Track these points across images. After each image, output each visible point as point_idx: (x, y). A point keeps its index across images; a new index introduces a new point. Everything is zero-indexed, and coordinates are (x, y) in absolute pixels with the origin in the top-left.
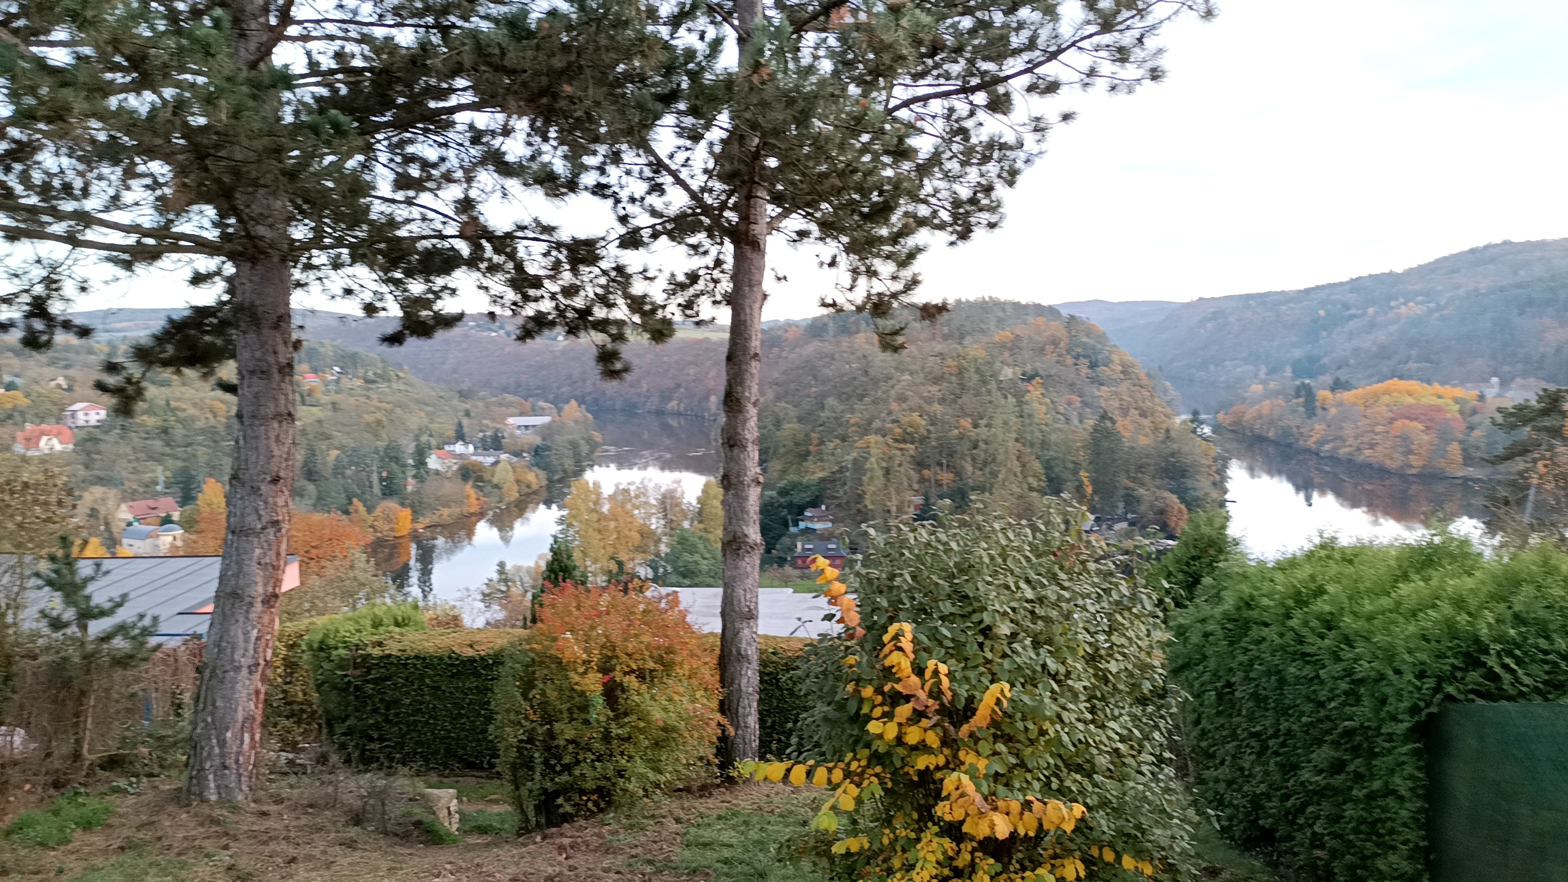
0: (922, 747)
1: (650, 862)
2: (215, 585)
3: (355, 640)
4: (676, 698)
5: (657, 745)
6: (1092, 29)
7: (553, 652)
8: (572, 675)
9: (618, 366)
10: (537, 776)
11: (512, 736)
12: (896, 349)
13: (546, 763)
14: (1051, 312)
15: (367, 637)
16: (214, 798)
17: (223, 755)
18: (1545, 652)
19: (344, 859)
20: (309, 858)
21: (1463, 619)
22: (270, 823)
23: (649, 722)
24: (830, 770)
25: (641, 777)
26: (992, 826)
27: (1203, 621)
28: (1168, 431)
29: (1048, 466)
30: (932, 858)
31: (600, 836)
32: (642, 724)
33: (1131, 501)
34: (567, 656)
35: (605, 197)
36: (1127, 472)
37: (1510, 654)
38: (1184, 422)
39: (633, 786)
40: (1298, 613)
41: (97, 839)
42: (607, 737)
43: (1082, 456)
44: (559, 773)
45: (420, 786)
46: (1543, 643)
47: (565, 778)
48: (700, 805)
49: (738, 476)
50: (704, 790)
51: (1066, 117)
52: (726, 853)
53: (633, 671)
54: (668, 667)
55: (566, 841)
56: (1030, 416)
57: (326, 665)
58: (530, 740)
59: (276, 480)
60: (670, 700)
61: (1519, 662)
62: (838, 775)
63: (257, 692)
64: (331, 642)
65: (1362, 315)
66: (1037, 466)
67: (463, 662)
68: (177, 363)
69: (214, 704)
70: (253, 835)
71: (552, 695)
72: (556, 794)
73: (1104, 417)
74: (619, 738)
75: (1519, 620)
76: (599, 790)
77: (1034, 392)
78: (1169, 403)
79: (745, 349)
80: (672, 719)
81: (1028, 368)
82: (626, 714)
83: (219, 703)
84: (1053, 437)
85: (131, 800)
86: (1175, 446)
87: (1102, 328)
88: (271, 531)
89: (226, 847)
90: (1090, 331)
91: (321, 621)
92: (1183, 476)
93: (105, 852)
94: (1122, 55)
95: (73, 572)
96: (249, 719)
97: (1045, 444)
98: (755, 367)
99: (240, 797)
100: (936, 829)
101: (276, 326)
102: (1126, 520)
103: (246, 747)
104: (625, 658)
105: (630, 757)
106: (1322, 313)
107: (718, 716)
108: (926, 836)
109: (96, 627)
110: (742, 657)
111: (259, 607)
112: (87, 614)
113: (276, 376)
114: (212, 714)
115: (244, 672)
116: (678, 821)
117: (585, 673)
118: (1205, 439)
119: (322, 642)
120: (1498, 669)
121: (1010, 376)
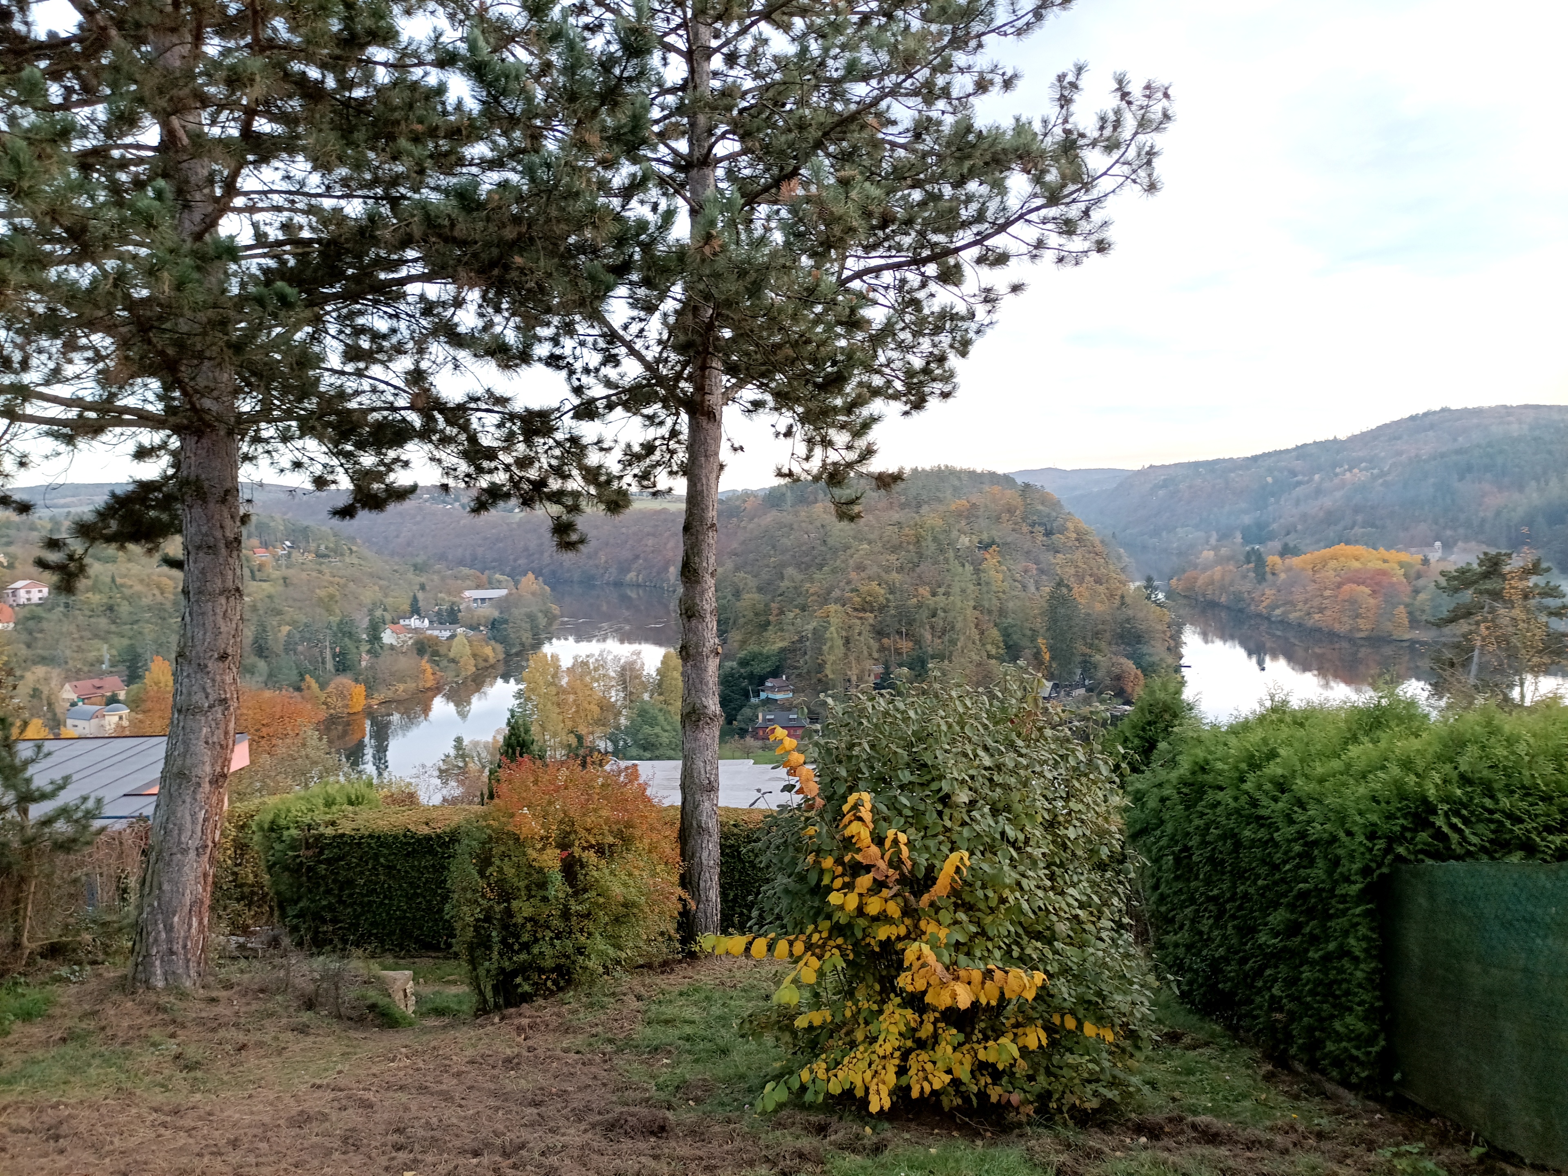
0: (882, 918)
1: (610, 1041)
2: (161, 765)
3: (307, 820)
4: (636, 873)
5: (617, 920)
6: (1039, 202)
7: (510, 828)
8: (530, 851)
9: (574, 537)
10: (495, 955)
11: (469, 915)
12: (852, 519)
13: (503, 941)
14: (1007, 480)
15: (320, 816)
16: (160, 984)
17: (170, 941)
18: (1491, 812)
19: (296, 1045)
20: (260, 1044)
21: (1411, 779)
22: (220, 1009)
23: (608, 898)
24: (791, 943)
25: (601, 954)
26: (954, 996)
27: (1160, 785)
28: (1122, 597)
29: (1006, 634)
30: (894, 1029)
31: (559, 1015)
32: (601, 900)
33: (1088, 667)
34: (524, 833)
35: (559, 368)
36: (1084, 638)
37: (1457, 814)
38: (1138, 588)
39: (593, 963)
40: (1251, 777)
41: (37, 1030)
42: (566, 914)
43: (1040, 624)
44: (518, 952)
45: (375, 967)
46: (1488, 803)
47: (523, 956)
48: (662, 981)
49: (697, 646)
50: (666, 966)
51: (1016, 288)
52: (688, 1030)
53: (592, 846)
54: (627, 841)
55: (525, 1021)
56: (988, 583)
57: (277, 846)
58: (488, 919)
59: (223, 657)
60: (630, 875)
61: (1466, 821)
62: (799, 948)
63: (205, 875)
64: (283, 822)
65: (1308, 482)
66: (995, 633)
67: (419, 840)
68: (120, 539)
69: (160, 889)
70: (201, 1022)
71: (510, 872)
72: (514, 973)
73: (1060, 584)
74: (578, 914)
75: (1465, 780)
76: (558, 968)
77: (991, 560)
78: (1123, 570)
79: (702, 520)
80: (633, 894)
81: (985, 537)
82: (585, 890)
83: (166, 887)
84: (1011, 605)
85: (73, 989)
86: (1130, 613)
87: (1056, 496)
88: (219, 709)
89: (173, 1036)
90: (1045, 499)
91: (271, 801)
92: (1139, 642)
93: (46, 1044)
94: (1068, 228)
95: (12, 755)
96: (197, 902)
97: (1002, 612)
98: (712, 538)
99: (188, 984)
100: (898, 1000)
101: (224, 501)
102: (1084, 686)
103: (193, 931)
104: (583, 833)
105: (590, 934)
106: (1269, 480)
107: (679, 891)
108: (889, 1008)
109: (37, 811)
110: (702, 830)
111: (206, 787)
112: (26, 798)
113: (224, 551)
114: (159, 899)
115: (192, 854)
116: (639, 998)
117: (543, 848)
118: (1159, 605)
119: (273, 822)
120: (1445, 829)
121: (967, 544)
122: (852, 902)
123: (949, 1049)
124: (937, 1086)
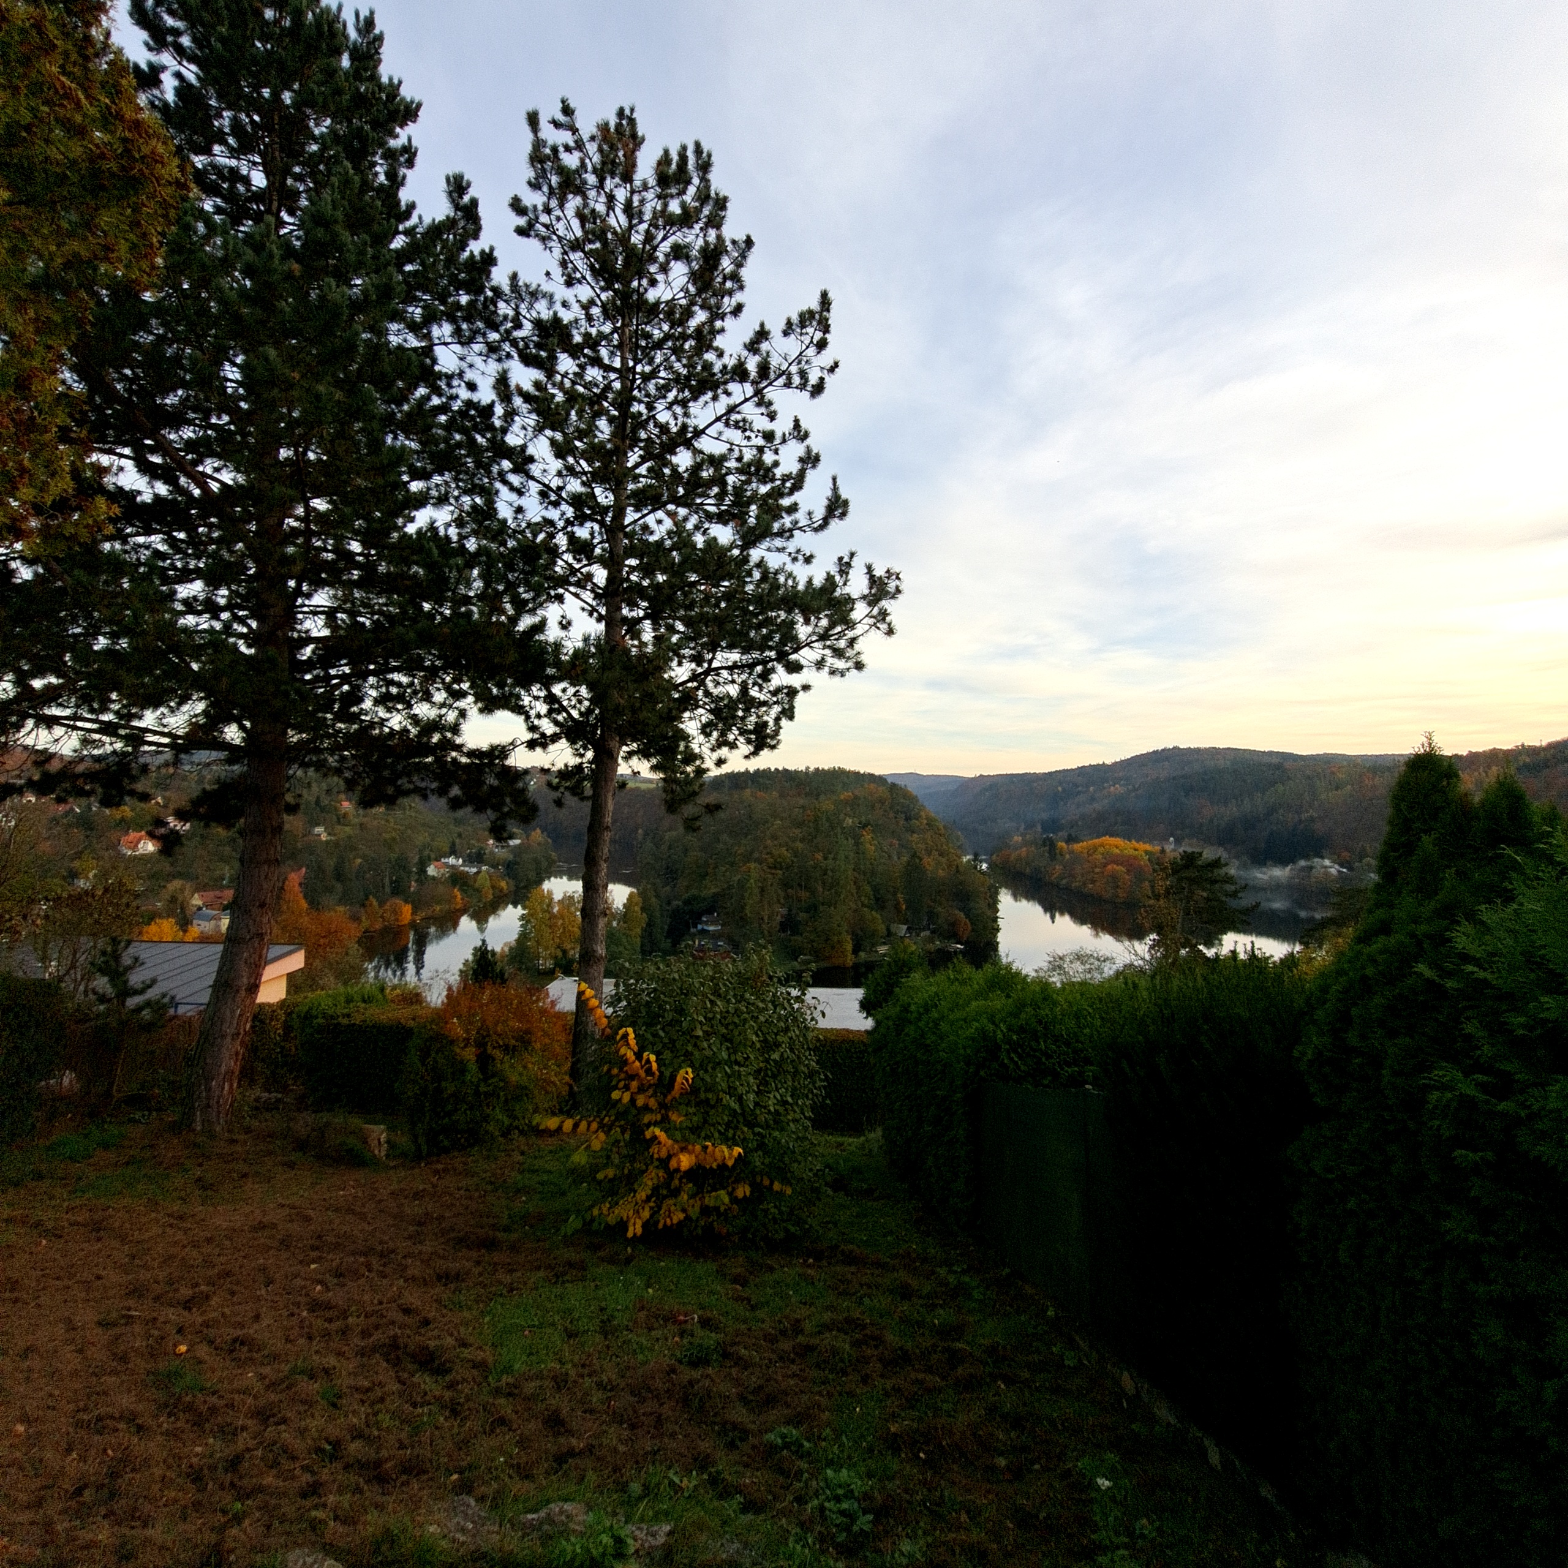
0: (646, 1108)
1: (491, 1183)
2: (214, 975)
3: (331, 1012)
4: (530, 1066)
5: (513, 1099)
6: (814, 638)
8: (456, 1048)
9: (505, 835)
10: (427, 1119)
11: (411, 1091)
13: (433, 1110)
14: (881, 780)
15: (339, 1011)
16: (198, 1128)
17: (208, 1098)
18: (1035, 1051)
19: (282, 1175)
20: (257, 1174)
21: (991, 1028)
22: (236, 1148)
23: (508, 1083)
24: (589, 1123)
25: (500, 1122)
26: (679, 1162)
27: (887, 1018)
28: (957, 867)
29: (875, 889)
30: (650, 1183)
31: (465, 1163)
32: (502, 1084)
33: (932, 916)
34: (454, 1038)
36: (930, 895)
37: (1015, 1051)
38: (969, 861)
39: (492, 1128)
41: (111, 1156)
42: (477, 1093)
43: (899, 883)
44: (442, 1118)
45: (355, 1121)
46: (1033, 1044)
47: (446, 1121)
49: (592, 909)
51: (806, 688)
52: (545, 1177)
53: (499, 1047)
54: (526, 1044)
55: (440, 1167)
56: (864, 853)
58: (423, 1094)
59: (262, 905)
60: (525, 1067)
61: (1019, 1056)
62: (594, 1126)
63: (237, 1053)
64: (314, 1013)
65: (1086, 792)
66: (867, 889)
69: (205, 1061)
70: (221, 1156)
71: (442, 1062)
72: (440, 1132)
73: (914, 855)
74: (486, 1093)
76: (469, 1131)
77: (867, 836)
78: (959, 847)
80: (525, 1081)
81: (863, 819)
82: (493, 1076)
83: (209, 1061)
84: (880, 869)
85: (142, 1127)
87: (914, 793)
88: (256, 941)
90: (906, 795)
92: (968, 900)
93: (115, 1165)
94: (839, 653)
95: (118, 963)
96: (230, 1073)
97: (873, 874)
98: (607, 836)
99: (218, 1129)
102: (929, 929)
103: (225, 1092)
104: (494, 1037)
105: (492, 1109)
107: (567, 1078)
109: (132, 1002)
110: (585, 1036)
111: (243, 993)
112: (126, 992)
114: (203, 1069)
115: (229, 1039)
116: (523, 1153)
118: (982, 873)
120: (1007, 1061)
121: (851, 824)
122: (627, 1097)
123: (686, 1197)
124: (675, 1221)
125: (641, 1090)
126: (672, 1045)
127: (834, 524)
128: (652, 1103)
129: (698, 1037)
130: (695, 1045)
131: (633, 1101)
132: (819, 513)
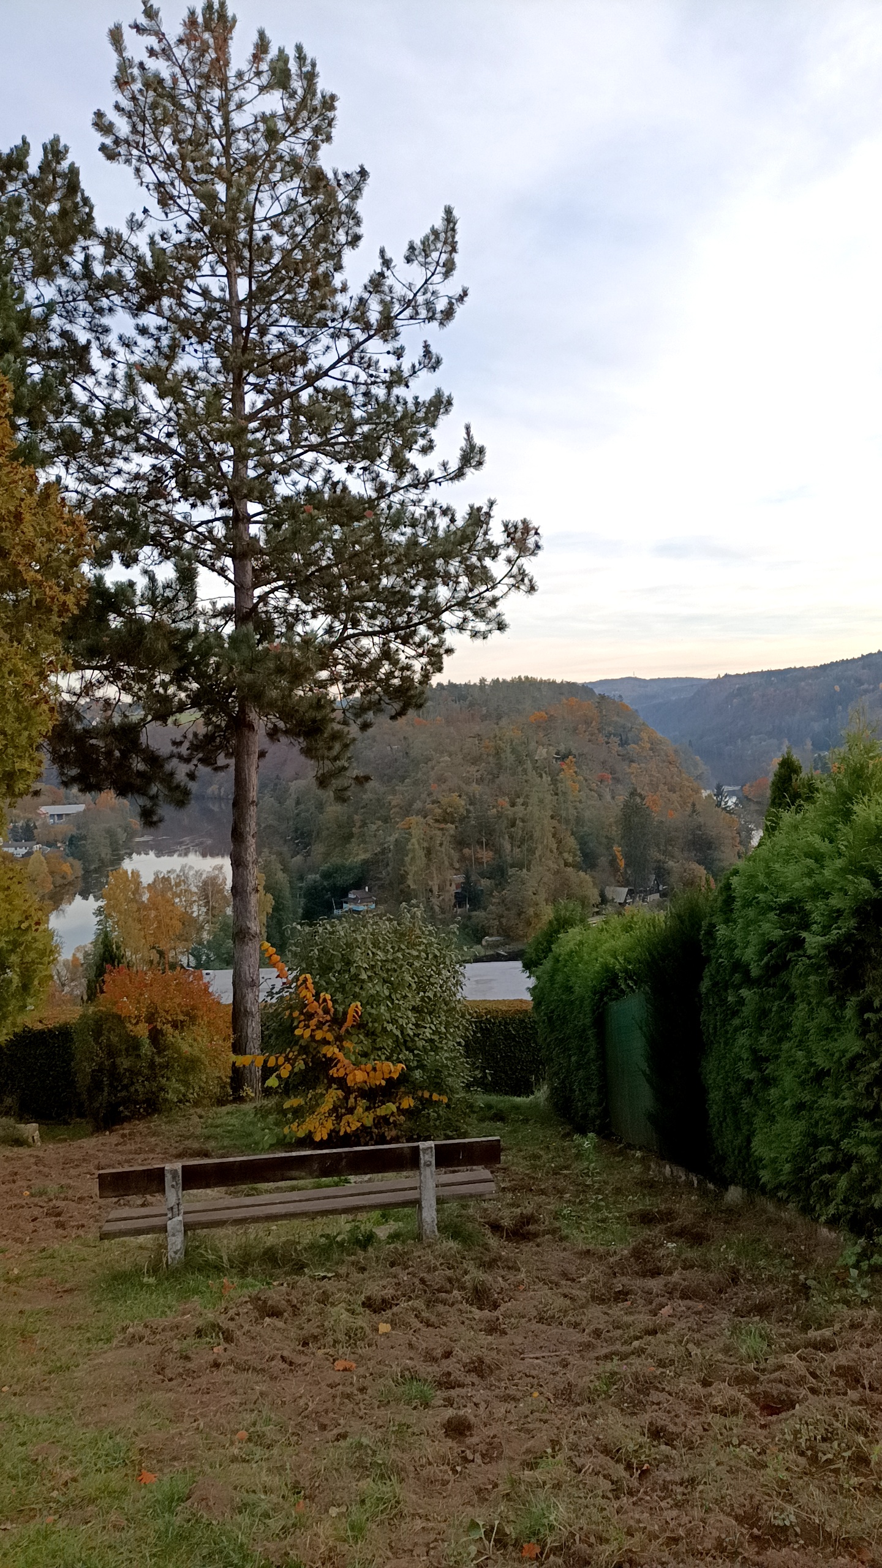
0: (324, 1042)
4: (199, 1039)
5: (186, 1071)
7: (115, 1010)
8: (128, 1025)
9: (155, 818)
10: (105, 1094)
11: (88, 1067)
13: (111, 1085)
14: (585, 689)
21: (612, 961)
23: (180, 1054)
25: (176, 1090)
28: (694, 805)
29: (583, 842)
31: (149, 1128)
32: (176, 1056)
33: (662, 873)
34: (124, 1013)
36: (658, 845)
38: (709, 796)
39: (171, 1096)
42: (152, 1065)
43: (615, 832)
44: (120, 1091)
47: (124, 1093)
48: (217, 1109)
49: (243, 886)
50: (221, 1102)
53: (169, 1022)
54: (193, 1019)
56: (564, 793)
58: (100, 1070)
60: (195, 1040)
66: (572, 842)
71: (115, 1039)
72: (119, 1104)
73: (633, 794)
74: (161, 1065)
76: (147, 1101)
77: (567, 772)
78: (699, 777)
79: (245, 798)
80: (196, 1053)
81: (562, 748)
82: (165, 1050)
84: (587, 814)
86: (701, 820)
87: (633, 707)
90: (620, 708)
92: (710, 848)
97: (579, 820)
104: (164, 1014)
105: (168, 1079)
110: (247, 1013)
116: (201, 1117)
117: (137, 1023)
118: (729, 812)
121: (545, 755)
122: (307, 1033)
123: (361, 1110)
124: (354, 1128)
125: (320, 1025)
126: (342, 988)
127: (470, 472)
128: (330, 1037)
129: (363, 981)
130: (361, 988)
131: (312, 1036)
132: (454, 466)
